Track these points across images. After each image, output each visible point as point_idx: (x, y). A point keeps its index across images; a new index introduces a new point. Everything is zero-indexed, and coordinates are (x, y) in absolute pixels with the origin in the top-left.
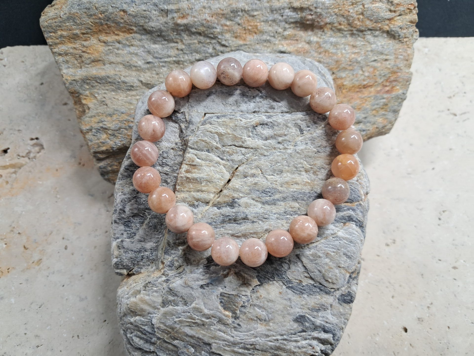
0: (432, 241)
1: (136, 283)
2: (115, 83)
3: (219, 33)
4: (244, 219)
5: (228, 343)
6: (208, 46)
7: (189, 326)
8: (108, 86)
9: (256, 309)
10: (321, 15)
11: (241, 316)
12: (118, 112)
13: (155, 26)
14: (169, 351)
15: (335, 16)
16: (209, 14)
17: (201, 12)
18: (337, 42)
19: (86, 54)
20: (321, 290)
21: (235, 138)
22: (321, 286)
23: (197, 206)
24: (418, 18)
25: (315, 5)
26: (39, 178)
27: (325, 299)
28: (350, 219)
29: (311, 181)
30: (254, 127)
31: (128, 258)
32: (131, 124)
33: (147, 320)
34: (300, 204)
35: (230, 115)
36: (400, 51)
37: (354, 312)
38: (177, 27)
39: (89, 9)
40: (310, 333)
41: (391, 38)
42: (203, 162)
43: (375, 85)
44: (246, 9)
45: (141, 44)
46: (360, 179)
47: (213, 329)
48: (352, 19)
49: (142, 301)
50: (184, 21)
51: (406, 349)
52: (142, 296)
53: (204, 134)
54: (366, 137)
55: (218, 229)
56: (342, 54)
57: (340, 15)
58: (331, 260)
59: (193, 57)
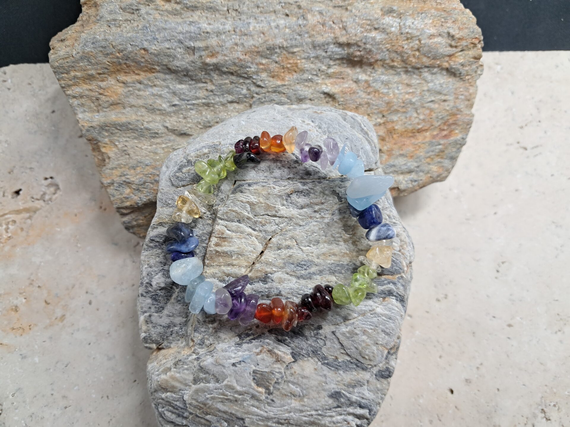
0: (488, 296)
1: (166, 359)
2: (137, 130)
3: (253, 73)
4: (278, 295)
5: (261, 418)
6: (242, 87)
7: (222, 402)
8: (129, 133)
9: (290, 385)
10: (370, 51)
11: (275, 392)
12: (142, 164)
13: (180, 66)
14: (202, 424)
15: (387, 52)
16: (241, 52)
17: (232, 50)
18: (389, 81)
19: (104, 97)
20: (358, 366)
21: (268, 207)
22: (357, 362)
23: (228, 281)
25: (364, 41)
26: (57, 224)
27: (361, 376)
28: (390, 293)
29: (350, 251)
30: (289, 195)
31: (156, 333)
32: (157, 178)
33: (179, 396)
34: (337, 277)
35: (263, 182)
36: (461, 90)
38: (206, 67)
39: (105, 47)
40: (345, 409)
41: (451, 75)
42: (234, 234)
43: (431, 129)
44: (285, 46)
45: (165, 84)
46: (403, 249)
47: (246, 405)
48: (406, 55)
49: (173, 378)
50: (214, 60)
51: (450, 412)
52: (173, 373)
53: (234, 204)
54: (418, 188)
56: (394, 95)
57: (393, 51)
58: (368, 337)
59: (225, 99)
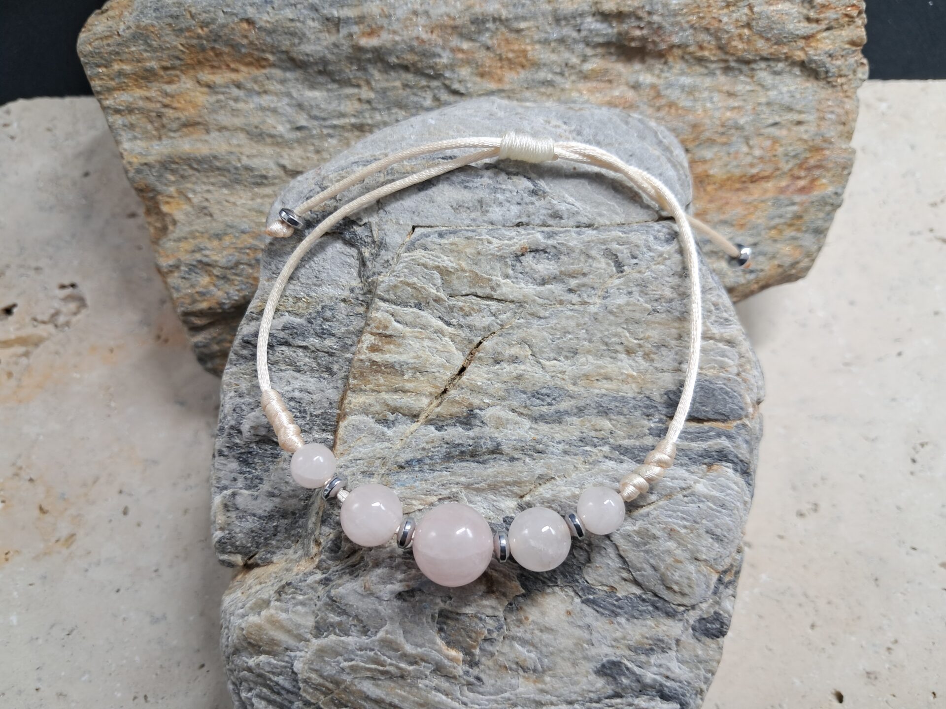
1: (261, 583)
2: (229, 171)
3: (446, 67)
4: (493, 452)
6: (424, 94)
7: (373, 678)
8: (215, 177)
9: (517, 646)
10: (660, 27)
11: (483, 659)
12: (234, 230)
13: (313, 53)
15: (691, 31)
16: (424, 26)
17: (408, 23)
18: (695, 86)
19: (171, 111)
20: (657, 608)
21: (476, 279)
22: (656, 599)
23: (393, 422)
24: (868, 34)
25: (647, 8)
26: (75, 366)
27: (665, 628)
28: (722, 456)
29: (639, 372)
30: (518, 257)
31: (244, 531)
33: (283, 664)
34: (614, 422)
35: (467, 230)
36: (830, 103)
37: (726, 656)
38: (359, 55)
39: (177, 17)
40: (630, 700)
41: (809, 76)
42: (408, 329)
43: (776, 177)
44: (503, 17)
45: (283, 89)
46: (744, 371)
47: (424, 687)
48: (726, 36)
49: (274, 622)
50: (374, 42)
52: (272, 611)
53: (411, 270)
54: (756, 286)
55: (436, 474)
56: (705, 111)
57: (701, 27)
58: (679, 544)
59: (393, 117)
